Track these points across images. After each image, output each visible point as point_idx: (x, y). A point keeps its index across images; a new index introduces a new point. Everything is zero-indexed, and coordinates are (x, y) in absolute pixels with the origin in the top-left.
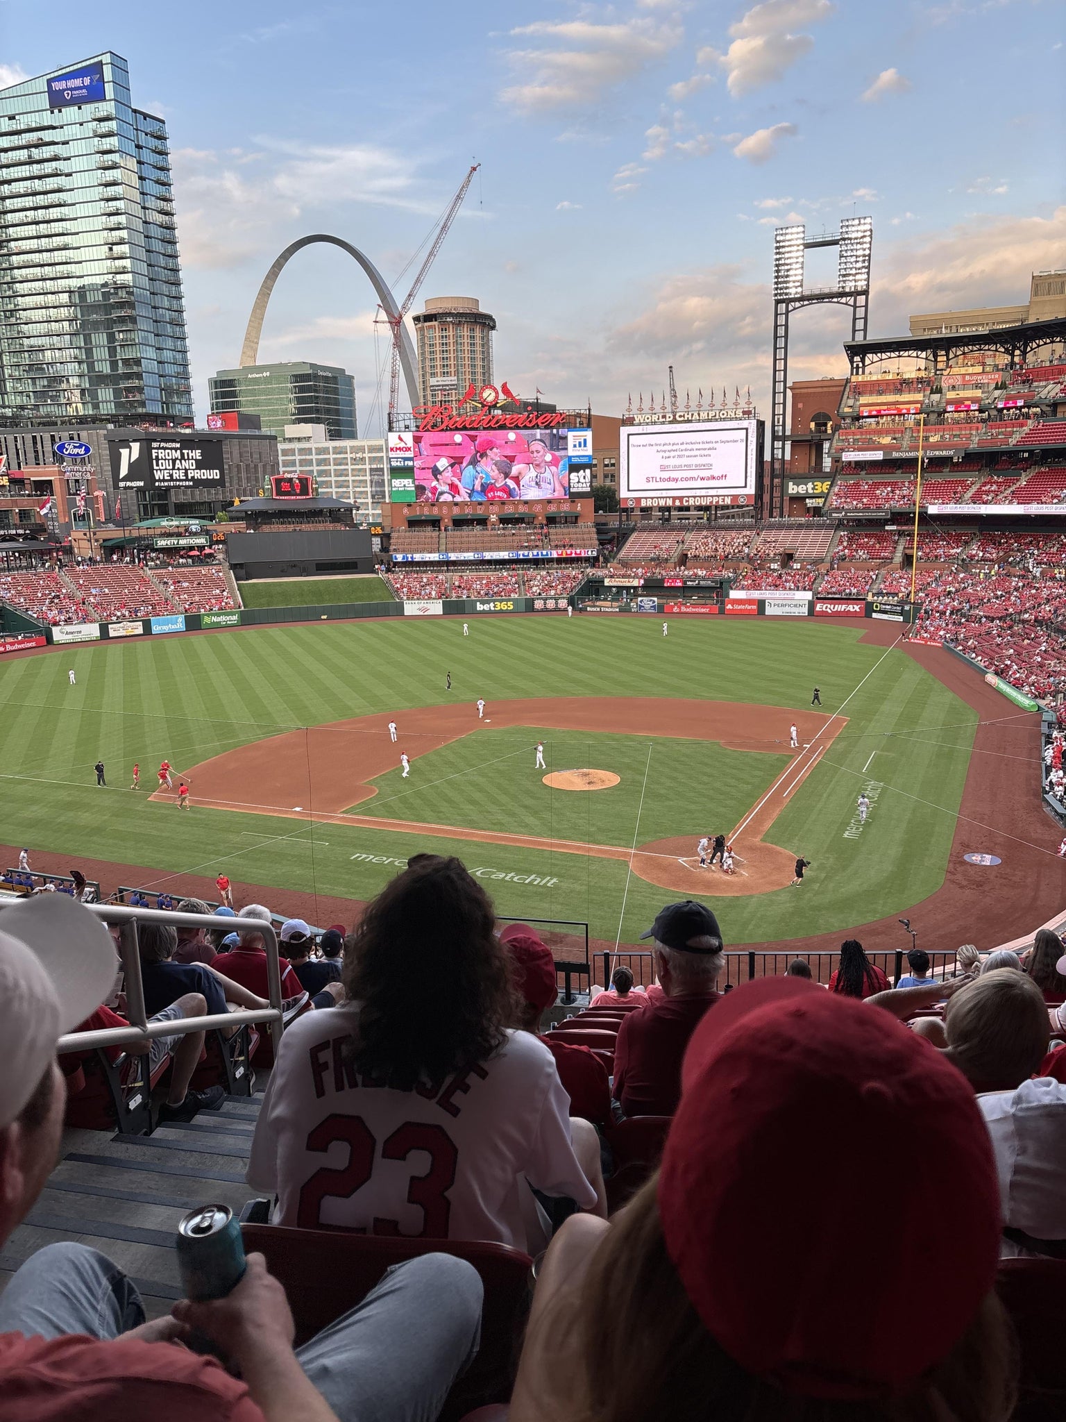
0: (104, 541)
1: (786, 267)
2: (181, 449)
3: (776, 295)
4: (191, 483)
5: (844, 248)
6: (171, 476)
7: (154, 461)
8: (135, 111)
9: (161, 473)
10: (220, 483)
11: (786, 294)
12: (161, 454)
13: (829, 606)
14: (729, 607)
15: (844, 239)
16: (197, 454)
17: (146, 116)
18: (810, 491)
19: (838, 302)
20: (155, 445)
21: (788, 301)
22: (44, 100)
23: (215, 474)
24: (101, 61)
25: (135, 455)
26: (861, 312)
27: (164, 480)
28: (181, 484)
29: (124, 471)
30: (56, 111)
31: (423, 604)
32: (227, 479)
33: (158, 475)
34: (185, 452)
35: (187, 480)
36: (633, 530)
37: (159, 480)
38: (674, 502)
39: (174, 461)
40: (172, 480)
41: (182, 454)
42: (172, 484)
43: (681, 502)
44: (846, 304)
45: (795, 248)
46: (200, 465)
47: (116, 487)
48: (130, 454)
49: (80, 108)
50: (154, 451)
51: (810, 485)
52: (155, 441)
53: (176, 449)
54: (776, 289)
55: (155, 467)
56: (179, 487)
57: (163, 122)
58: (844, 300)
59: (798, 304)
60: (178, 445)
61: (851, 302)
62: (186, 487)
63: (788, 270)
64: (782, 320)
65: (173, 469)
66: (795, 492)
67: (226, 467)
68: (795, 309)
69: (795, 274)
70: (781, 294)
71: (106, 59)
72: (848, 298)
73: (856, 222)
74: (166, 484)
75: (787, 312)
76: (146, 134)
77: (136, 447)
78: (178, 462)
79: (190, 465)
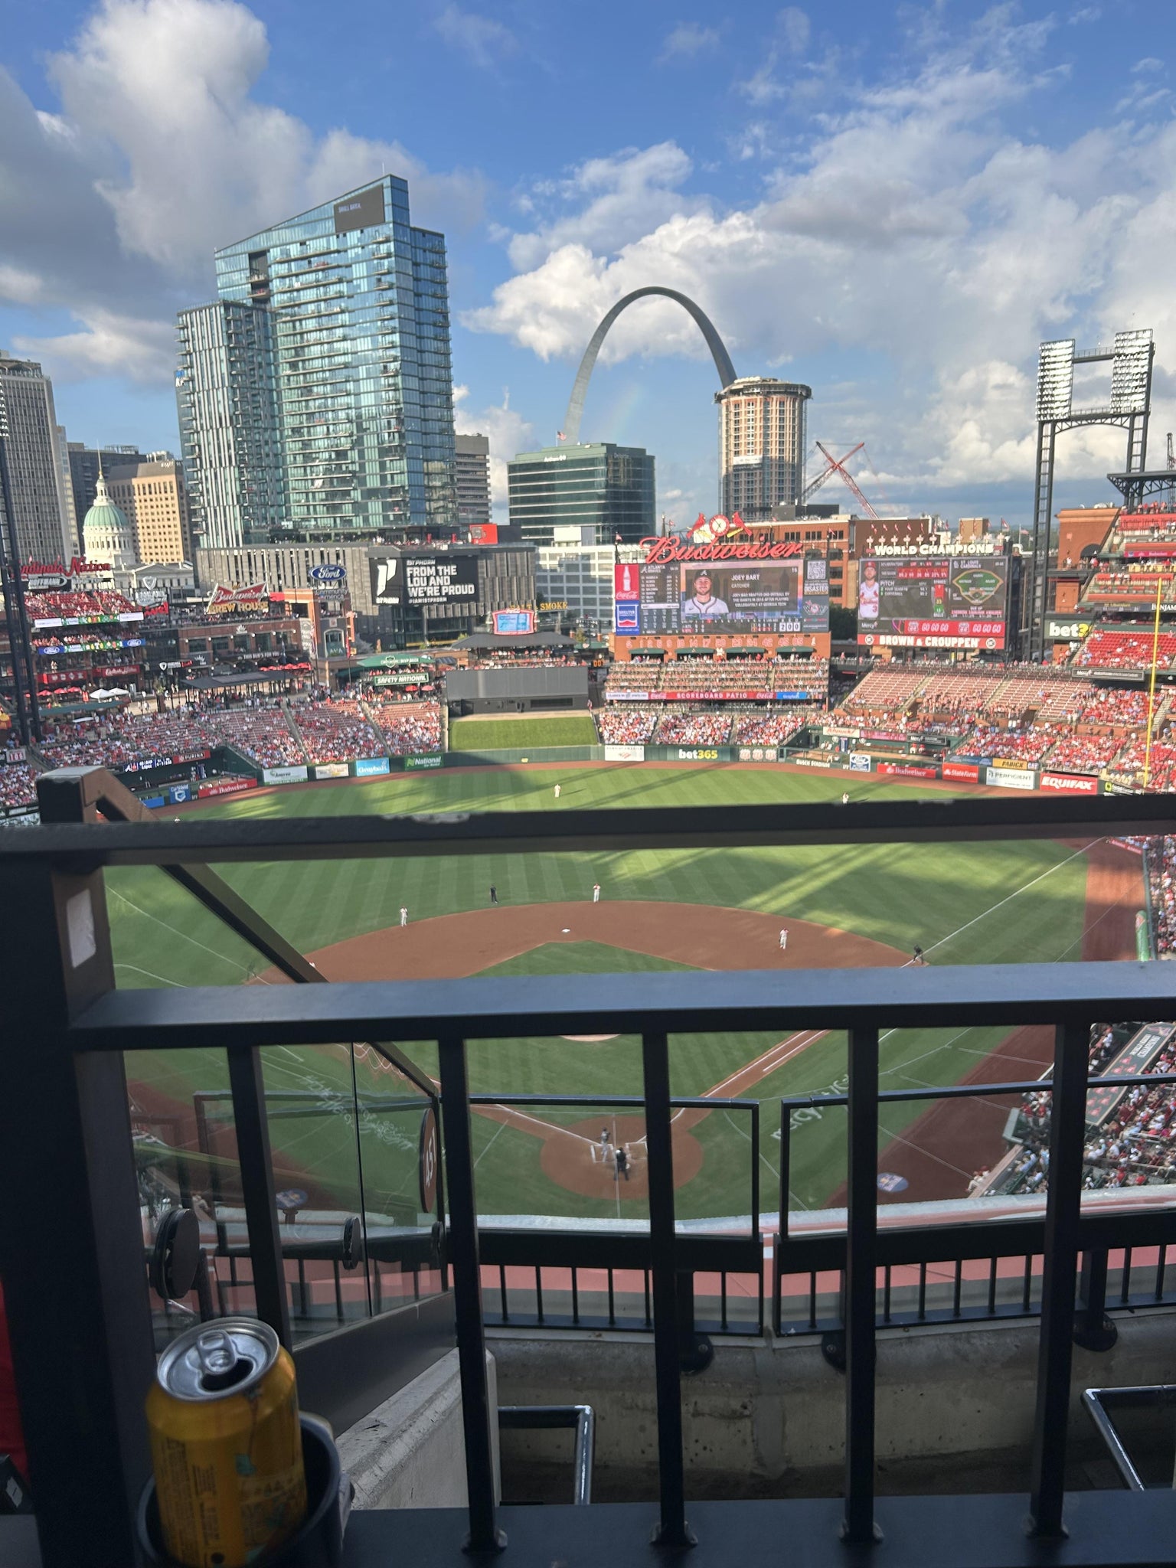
0: (340, 670)
1: (1051, 386)
2: (436, 566)
3: (1039, 416)
4: (445, 599)
5: (1119, 364)
6: (425, 593)
7: (409, 580)
8: (414, 230)
9: (415, 589)
10: (475, 598)
11: (1052, 415)
12: (416, 571)
13: (1056, 780)
14: (947, 772)
15: (1119, 355)
16: (452, 570)
17: (424, 233)
18: (1075, 635)
19: (1112, 424)
20: (409, 563)
21: (1054, 423)
22: (330, 225)
23: (469, 589)
24: (382, 185)
25: (392, 573)
26: (1138, 436)
27: (418, 597)
28: (435, 600)
29: (381, 587)
30: (341, 235)
31: (624, 749)
32: (481, 593)
33: (413, 592)
34: (440, 568)
35: (441, 596)
36: (870, 669)
37: (413, 598)
38: (915, 641)
39: (428, 578)
40: (426, 596)
41: (437, 571)
42: (425, 600)
43: (923, 641)
44: (1121, 426)
45: (1063, 364)
46: (454, 581)
47: (374, 602)
48: (387, 572)
49: (362, 232)
50: (408, 569)
51: (1074, 627)
52: (410, 559)
53: (431, 566)
54: (1040, 409)
55: (409, 585)
56: (432, 603)
57: (442, 236)
58: (1118, 422)
59: (1065, 426)
60: (433, 562)
61: (1127, 424)
62: (440, 603)
63: (1054, 389)
64: (1046, 442)
65: (428, 585)
66: (1057, 634)
67: (481, 581)
68: (1061, 431)
69: (1062, 393)
70: (1045, 415)
71: (387, 182)
72: (1124, 419)
73: (1133, 336)
74: (420, 601)
75: (1053, 434)
76: (425, 251)
77: (392, 564)
78: (432, 578)
79: (445, 581)
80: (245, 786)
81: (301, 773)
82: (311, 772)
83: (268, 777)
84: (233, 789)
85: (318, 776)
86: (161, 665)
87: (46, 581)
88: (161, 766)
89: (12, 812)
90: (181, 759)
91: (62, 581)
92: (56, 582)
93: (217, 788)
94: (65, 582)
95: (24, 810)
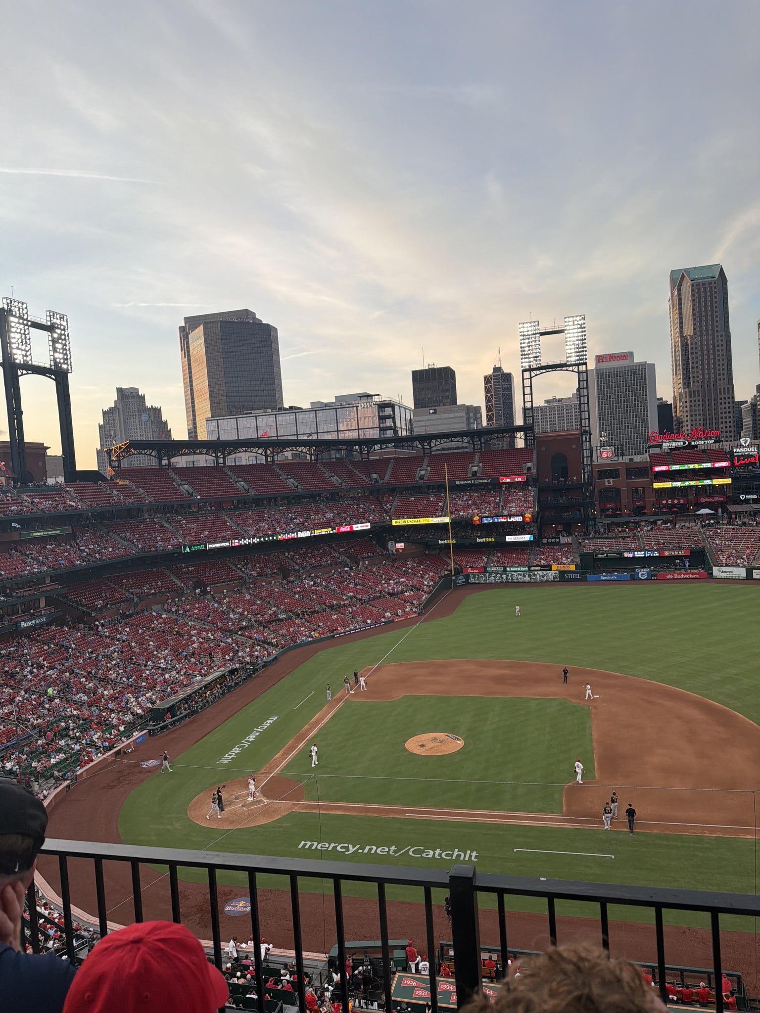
80: (697, 576)
81: (741, 572)
82: (749, 572)
83: (716, 572)
84: (685, 576)
85: (755, 576)
86: (741, 497)
87: (674, 444)
88: (650, 556)
89: (532, 568)
90: (667, 554)
91: (685, 443)
92: (681, 444)
93: (673, 575)
94: (687, 443)
95: (539, 568)
